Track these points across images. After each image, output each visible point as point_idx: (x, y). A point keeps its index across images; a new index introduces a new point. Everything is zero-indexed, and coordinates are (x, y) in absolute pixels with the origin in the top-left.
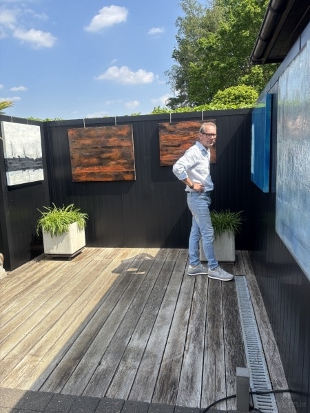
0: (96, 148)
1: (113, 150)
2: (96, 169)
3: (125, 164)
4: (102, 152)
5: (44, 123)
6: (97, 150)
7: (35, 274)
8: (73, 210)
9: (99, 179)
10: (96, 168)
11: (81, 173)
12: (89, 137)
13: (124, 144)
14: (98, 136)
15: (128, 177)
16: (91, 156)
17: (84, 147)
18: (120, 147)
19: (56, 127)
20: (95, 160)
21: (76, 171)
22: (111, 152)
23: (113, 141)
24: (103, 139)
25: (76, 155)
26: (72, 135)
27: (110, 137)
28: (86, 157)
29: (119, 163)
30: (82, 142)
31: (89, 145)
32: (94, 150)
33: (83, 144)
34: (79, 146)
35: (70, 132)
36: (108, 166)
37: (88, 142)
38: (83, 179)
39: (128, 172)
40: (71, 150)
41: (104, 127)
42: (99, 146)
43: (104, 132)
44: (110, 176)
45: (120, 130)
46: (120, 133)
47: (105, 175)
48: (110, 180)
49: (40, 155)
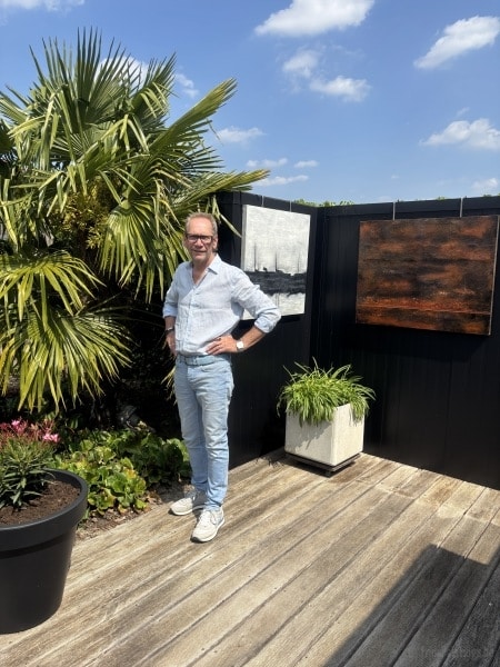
0: (412, 261)
1: (447, 267)
2: (404, 304)
3: (468, 297)
4: (424, 271)
5: (319, 209)
6: (412, 265)
7: (259, 492)
8: (348, 377)
9: (408, 324)
10: (405, 302)
11: (373, 307)
12: (400, 238)
13: (473, 256)
14: (418, 238)
15: (473, 328)
16: (398, 277)
17: (387, 258)
18: (463, 261)
19: (339, 217)
20: (405, 285)
21: (365, 303)
22: (443, 271)
23: (449, 249)
24: (428, 243)
25: (367, 273)
26: (368, 233)
27: (444, 239)
28: (389, 278)
29: (455, 296)
30: (386, 247)
31: (397, 254)
32: (406, 264)
33: (386, 253)
34: (376, 256)
35: (365, 228)
36: (431, 299)
37: (397, 247)
38: (375, 319)
39: (473, 316)
40: (360, 262)
41: (435, 220)
42: (418, 258)
43: (432, 229)
44: (432, 320)
45: (469, 226)
46: (467, 232)
47: (423, 318)
48: (431, 327)
49: (304, 268)
